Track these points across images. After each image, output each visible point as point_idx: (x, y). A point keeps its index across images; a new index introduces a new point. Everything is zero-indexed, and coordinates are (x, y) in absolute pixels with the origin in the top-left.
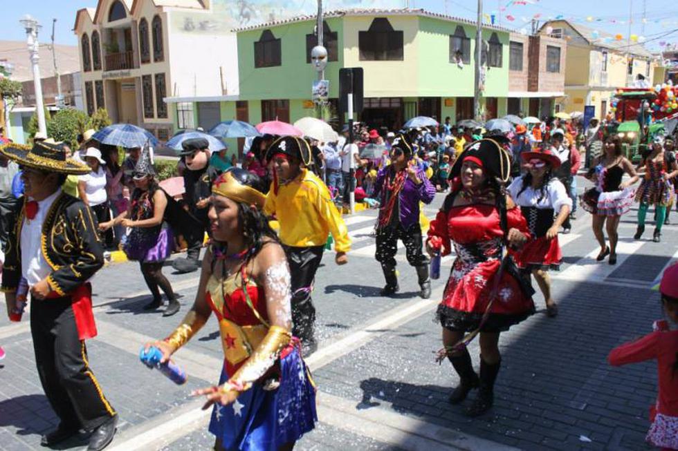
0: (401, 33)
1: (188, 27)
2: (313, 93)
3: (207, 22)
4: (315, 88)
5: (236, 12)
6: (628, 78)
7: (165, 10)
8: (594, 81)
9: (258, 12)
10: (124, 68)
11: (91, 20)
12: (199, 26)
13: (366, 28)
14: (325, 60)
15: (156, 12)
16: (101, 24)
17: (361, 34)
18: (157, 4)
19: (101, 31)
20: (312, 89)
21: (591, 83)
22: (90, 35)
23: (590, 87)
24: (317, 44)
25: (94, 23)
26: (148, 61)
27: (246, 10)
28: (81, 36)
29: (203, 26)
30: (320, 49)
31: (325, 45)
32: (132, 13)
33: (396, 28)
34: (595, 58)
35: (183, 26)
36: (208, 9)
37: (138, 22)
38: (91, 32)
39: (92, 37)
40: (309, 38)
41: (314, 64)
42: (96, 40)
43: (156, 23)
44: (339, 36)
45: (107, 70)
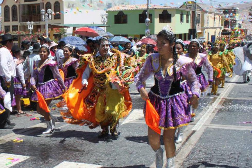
1: (69, 6)
2: (146, 33)
3: (74, 4)
4: (146, 31)
6: (214, 23)
8: (205, 26)
10: (38, 21)
11: (15, 1)
13: (161, 13)
14: (150, 23)
16: (19, 2)
17: (160, 15)
19: (19, 5)
20: (145, 31)
21: (205, 27)
22: (10, 6)
23: (205, 28)
24: (146, 18)
25: (17, 2)
28: (4, 6)
29: (73, 6)
30: (148, 19)
31: (149, 18)
33: (169, 13)
34: (206, 15)
35: (67, 6)
37: (45, 4)
38: (12, 5)
39: (12, 8)
40: (140, 15)
41: (146, 24)
42: (14, 9)
43: (56, 5)
44: (153, 15)
45: (22, 22)
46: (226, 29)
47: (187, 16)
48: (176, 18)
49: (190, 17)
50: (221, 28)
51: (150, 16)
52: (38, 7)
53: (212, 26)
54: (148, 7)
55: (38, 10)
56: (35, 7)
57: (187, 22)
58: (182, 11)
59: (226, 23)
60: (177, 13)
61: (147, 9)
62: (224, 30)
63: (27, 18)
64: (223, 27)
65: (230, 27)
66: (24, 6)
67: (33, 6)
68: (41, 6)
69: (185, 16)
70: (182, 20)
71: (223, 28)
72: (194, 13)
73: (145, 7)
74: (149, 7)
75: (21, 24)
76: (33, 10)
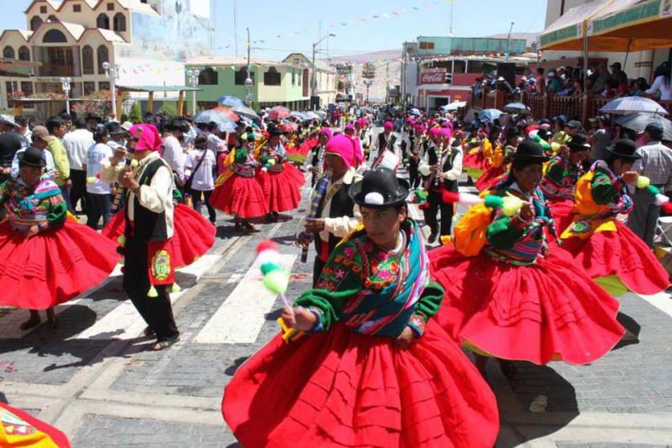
0: (279, 74)
1: (122, 55)
2: (246, 99)
3: (130, 51)
4: (247, 97)
5: (141, 44)
7: (114, 43)
9: (150, 45)
11: (25, 39)
12: (126, 53)
13: (267, 71)
14: (251, 85)
15: (103, 43)
16: (33, 42)
17: (265, 74)
18: (108, 40)
19: (33, 47)
20: (245, 97)
22: (16, 48)
24: (246, 77)
25: (28, 41)
26: (92, 73)
27: (145, 44)
28: (3, 47)
29: (128, 54)
30: (249, 80)
31: (251, 78)
32: (78, 41)
33: (278, 71)
34: (319, 75)
35: (120, 53)
36: (129, 42)
37: (81, 48)
38: (19, 47)
39: (20, 50)
40: (236, 73)
41: (246, 86)
42: (24, 53)
43: (101, 50)
44: (255, 74)
45: (40, 76)
46: (340, 93)
47: (300, 74)
48: (287, 78)
49: (302, 76)
50: (334, 92)
51: (252, 74)
52: (67, 52)
53: (325, 90)
54: (249, 61)
55: (67, 56)
56: (62, 52)
57: (299, 84)
58: (294, 69)
59: (340, 86)
60: (289, 72)
61: (248, 64)
62: (338, 96)
63: (48, 69)
64: (336, 90)
65: (344, 91)
66: (42, 48)
67: (59, 50)
68: (74, 51)
69: (297, 76)
70: (293, 81)
71: (337, 93)
72: (306, 71)
73: (245, 62)
74: (251, 62)
75: (38, 79)
76: (59, 56)
